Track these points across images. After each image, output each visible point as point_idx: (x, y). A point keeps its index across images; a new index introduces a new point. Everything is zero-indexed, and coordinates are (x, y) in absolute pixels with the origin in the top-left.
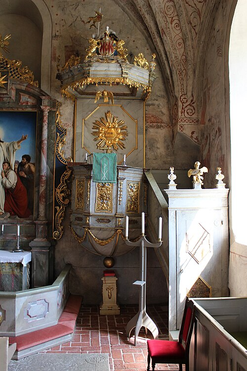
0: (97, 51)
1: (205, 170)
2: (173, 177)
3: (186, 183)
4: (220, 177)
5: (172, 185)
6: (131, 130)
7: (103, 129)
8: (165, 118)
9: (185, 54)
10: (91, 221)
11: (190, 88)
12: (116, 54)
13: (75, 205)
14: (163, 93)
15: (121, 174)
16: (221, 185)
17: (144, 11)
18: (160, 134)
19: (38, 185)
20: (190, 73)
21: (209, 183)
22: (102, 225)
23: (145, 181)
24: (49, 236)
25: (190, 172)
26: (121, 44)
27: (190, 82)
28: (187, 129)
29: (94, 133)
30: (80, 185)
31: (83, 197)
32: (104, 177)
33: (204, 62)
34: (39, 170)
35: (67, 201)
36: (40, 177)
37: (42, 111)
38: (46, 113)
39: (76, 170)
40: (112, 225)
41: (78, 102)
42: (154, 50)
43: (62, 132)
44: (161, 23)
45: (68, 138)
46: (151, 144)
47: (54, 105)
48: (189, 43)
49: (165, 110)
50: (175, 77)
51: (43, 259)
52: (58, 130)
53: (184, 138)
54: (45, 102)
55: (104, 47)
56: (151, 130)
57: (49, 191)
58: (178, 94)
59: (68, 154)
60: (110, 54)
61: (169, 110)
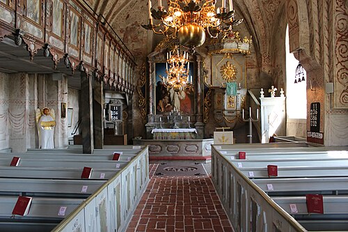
0: (226, 37)
1: (276, 89)
2: (262, 92)
3: (268, 95)
4: (282, 92)
5: (262, 96)
6: (239, 70)
7: (225, 70)
8: (255, 64)
9: (265, 33)
10: (225, 113)
11: (268, 50)
12: (235, 38)
13: (216, 106)
14: (254, 51)
15: (238, 92)
16: (282, 95)
17: (244, 12)
18: (253, 71)
19: (197, 97)
20: (268, 43)
21: (278, 95)
22: (231, 114)
23: (248, 94)
24: (202, 121)
25: (270, 90)
26: (237, 33)
27: (268, 47)
28: (266, 69)
29: (221, 72)
30: (219, 97)
31: (221, 102)
32: (232, 93)
33: (274, 37)
34: (197, 90)
35: (210, 105)
36: (197, 94)
37: (197, 62)
38: (199, 63)
39: (216, 90)
40: (234, 114)
41: (213, 57)
42: (251, 33)
43: (206, 72)
44: (254, 19)
45: (209, 75)
46: (249, 77)
47: (202, 59)
48: (267, 28)
49: (255, 60)
50: (260, 45)
51: (201, 131)
52: (204, 71)
53: (265, 74)
54: (198, 58)
55: (230, 35)
56: (249, 70)
57: (202, 100)
58: (262, 53)
59: (210, 83)
60: (232, 38)
61: (257, 59)
